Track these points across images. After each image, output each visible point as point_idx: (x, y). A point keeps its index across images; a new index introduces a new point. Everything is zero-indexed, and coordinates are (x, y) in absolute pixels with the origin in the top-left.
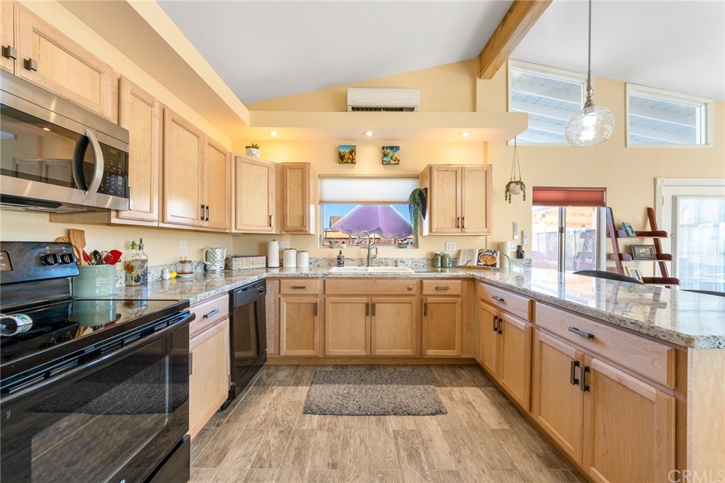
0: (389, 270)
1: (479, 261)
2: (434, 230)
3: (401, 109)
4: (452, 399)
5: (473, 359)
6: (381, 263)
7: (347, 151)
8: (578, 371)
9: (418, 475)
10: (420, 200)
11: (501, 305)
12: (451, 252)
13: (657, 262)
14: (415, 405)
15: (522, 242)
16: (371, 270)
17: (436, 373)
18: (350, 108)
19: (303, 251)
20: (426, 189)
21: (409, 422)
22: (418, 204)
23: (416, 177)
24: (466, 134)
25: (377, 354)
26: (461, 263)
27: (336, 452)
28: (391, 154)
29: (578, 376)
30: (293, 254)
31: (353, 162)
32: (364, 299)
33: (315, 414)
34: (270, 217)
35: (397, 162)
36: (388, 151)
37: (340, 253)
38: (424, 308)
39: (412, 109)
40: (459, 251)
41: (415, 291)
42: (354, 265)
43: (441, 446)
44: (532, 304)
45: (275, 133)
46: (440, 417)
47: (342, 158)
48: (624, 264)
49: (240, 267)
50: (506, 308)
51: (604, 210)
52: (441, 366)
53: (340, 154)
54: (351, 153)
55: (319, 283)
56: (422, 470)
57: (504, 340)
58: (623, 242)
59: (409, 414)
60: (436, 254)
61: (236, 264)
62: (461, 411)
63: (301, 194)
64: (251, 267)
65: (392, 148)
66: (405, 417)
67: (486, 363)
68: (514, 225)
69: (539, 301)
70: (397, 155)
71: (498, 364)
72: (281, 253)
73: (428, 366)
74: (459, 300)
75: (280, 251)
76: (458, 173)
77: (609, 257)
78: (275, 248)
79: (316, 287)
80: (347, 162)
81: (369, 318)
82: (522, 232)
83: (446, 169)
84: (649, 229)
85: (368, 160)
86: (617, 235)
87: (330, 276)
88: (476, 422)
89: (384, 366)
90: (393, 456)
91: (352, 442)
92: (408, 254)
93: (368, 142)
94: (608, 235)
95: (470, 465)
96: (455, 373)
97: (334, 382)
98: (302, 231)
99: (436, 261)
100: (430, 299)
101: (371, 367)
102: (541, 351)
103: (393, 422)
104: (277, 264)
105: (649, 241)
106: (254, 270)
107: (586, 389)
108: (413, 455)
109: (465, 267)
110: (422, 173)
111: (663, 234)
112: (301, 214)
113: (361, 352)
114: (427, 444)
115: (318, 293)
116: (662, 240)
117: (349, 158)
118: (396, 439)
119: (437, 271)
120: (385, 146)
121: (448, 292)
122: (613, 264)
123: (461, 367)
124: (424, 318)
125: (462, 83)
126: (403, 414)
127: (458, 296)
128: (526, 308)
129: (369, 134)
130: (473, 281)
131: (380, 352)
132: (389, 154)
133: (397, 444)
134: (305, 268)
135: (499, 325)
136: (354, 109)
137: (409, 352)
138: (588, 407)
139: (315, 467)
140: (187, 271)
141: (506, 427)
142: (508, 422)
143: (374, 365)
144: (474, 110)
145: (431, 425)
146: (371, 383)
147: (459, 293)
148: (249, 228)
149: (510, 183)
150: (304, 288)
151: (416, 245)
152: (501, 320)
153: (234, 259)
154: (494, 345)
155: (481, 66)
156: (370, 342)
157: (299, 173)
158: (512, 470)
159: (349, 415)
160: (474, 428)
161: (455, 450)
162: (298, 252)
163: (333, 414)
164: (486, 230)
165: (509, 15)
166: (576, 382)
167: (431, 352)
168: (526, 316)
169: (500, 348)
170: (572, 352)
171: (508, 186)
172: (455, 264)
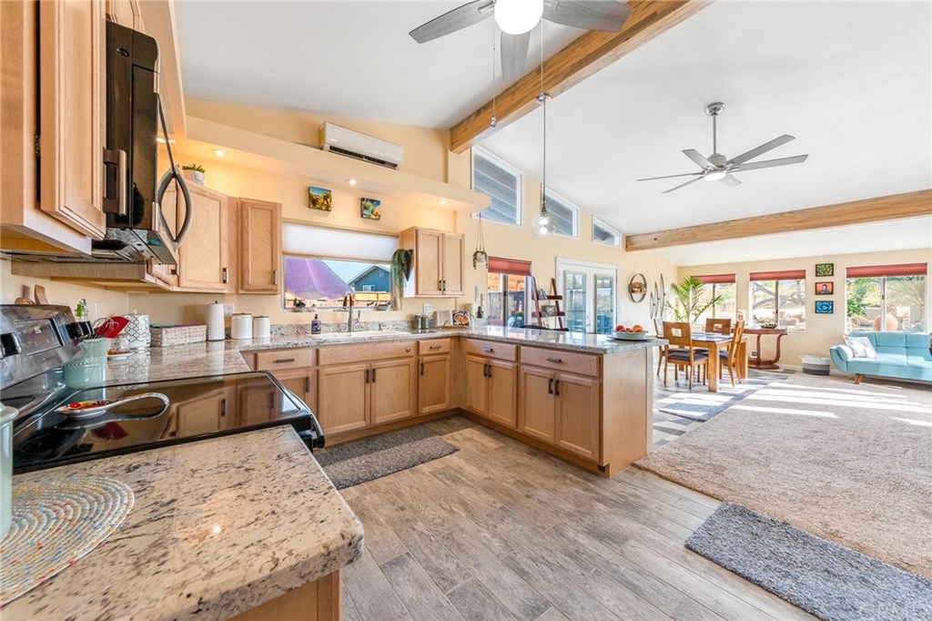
0: (373, 334)
1: (454, 321)
2: (420, 292)
3: (383, 163)
4: (457, 440)
5: (459, 409)
6: (361, 328)
7: (321, 195)
8: (553, 384)
9: (467, 488)
10: (405, 260)
11: (491, 355)
12: (428, 313)
13: (557, 318)
14: (434, 451)
15: (482, 304)
16: (355, 335)
17: (432, 427)
18: (327, 147)
19: (261, 317)
20: (412, 251)
21: (437, 464)
22: (403, 265)
23: (395, 236)
24: (444, 202)
25: (377, 422)
26: (439, 324)
27: (395, 501)
28: (371, 207)
29: (553, 388)
30: (248, 320)
31: (328, 209)
32: (364, 367)
33: (349, 486)
34: (225, 270)
35: (378, 217)
36: (369, 203)
37: (316, 318)
38: (420, 368)
39: (394, 166)
40: (435, 313)
41: (413, 353)
42: (330, 331)
43: (470, 469)
44: (518, 350)
45: (220, 153)
46: (457, 453)
47: (313, 202)
48: (543, 319)
49: (173, 341)
50: (496, 356)
51: (530, 278)
52: (433, 421)
53: (310, 196)
54: (325, 198)
55: (310, 354)
56: (468, 485)
57: (493, 383)
58: (541, 303)
59: (433, 459)
60: (417, 316)
61: (169, 337)
62: (468, 445)
63: (269, 242)
64: (188, 340)
65: (372, 201)
66: (432, 462)
67: (474, 407)
68: (476, 288)
69: (523, 345)
70: (377, 209)
71: (487, 403)
72: (228, 319)
73: (422, 424)
74: (449, 356)
75: (225, 318)
76: (440, 239)
77: (533, 315)
78: (219, 313)
79: (306, 358)
80: (321, 209)
81: (368, 385)
82: (482, 295)
83: (430, 234)
84: (553, 294)
85: (344, 209)
86: (538, 299)
87: (326, 343)
88: (483, 448)
89: (381, 434)
90: (443, 486)
91: (403, 491)
92: (387, 316)
93: (347, 190)
94: (533, 298)
95: (493, 471)
96: (447, 423)
97: (343, 459)
98: (271, 290)
99: (415, 323)
100: (426, 359)
101: (370, 438)
102: (525, 381)
103: (424, 468)
104: (222, 336)
105: (553, 302)
106: (192, 346)
107: (557, 394)
108: (455, 480)
109: (444, 328)
110: (402, 232)
111: (560, 298)
112: (269, 268)
113: (361, 424)
114: (459, 470)
115: (310, 365)
116: (560, 302)
117: (323, 204)
118: (436, 476)
119: (418, 333)
120: (366, 197)
121: (440, 351)
122: (536, 321)
123: (448, 418)
124: (421, 377)
125: (435, 150)
126: (428, 460)
127: (447, 353)
128: (514, 352)
129: (353, 182)
130: (458, 338)
131: (379, 420)
132: (368, 206)
133: (438, 479)
134: (266, 339)
135: (488, 371)
136: (333, 149)
137: (407, 413)
138: (558, 405)
139: (385, 516)
140: (123, 348)
141: (502, 445)
142: (502, 442)
143: (371, 436)
144: (446, 181)
145: (454, 460)
146: (381, 449)
147: (448, 350)
148: (197, 285)
149: (477, 252)
150: (293, 360)
151: (394, 307)
152: (490, 366)
153: (164, 331)
154: (483, 388)
155: (452, 140)
156: (369, 410)
157: (267, 215)
158: (518, 465)
159: (382, 476)
160: (484, 452)
161: (480, 468)
162: (254, 318)
163: (367, 480)
164: (461, 293)
165: (482, 111)
166: (551, 392)
167: (426, 410)
168: (514, 359)
169: (489, 390)
170: (548, 374)
171: (475, 255)
172: (433, 326)
